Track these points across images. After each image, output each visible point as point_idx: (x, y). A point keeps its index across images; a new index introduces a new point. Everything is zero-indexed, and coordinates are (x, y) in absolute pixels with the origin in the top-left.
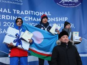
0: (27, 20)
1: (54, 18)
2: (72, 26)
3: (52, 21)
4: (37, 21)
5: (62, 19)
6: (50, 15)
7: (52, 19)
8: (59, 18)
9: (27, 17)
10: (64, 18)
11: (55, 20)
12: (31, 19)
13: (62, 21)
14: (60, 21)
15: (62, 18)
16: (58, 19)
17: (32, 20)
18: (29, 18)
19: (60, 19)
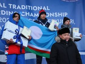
0: (24, 15)
1: (53, 13)
2: (72, 22)
3: (51, 16)
4: (35, 16)
6: (49, 10)
7: (51, 14)
8: (59, 13)
9: (24, 12)
10: (63, 13)
11: (54, 15)
13: (61, 16)
14: (59, 16)
15: (61, 13)
17: (29, 15)
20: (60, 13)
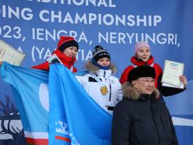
0: (47, 20)
1: (124, 16)
2: (174, 41)
3: (117, 24)
4: (76, 22)
5: (144, 20)
6: (114, 6)
7: (118, 18)
8: (138, 17)
9: (47, 12)
10: (150, 17)
11: (127, 21)
12: (56, 19)
13: (145, 25)
14: (138, 25)
15: (145, 17)
16: (135, 19)
17: (60, 21)
18: (53, 16)
19: (139, 20)
20: (142, 18)
